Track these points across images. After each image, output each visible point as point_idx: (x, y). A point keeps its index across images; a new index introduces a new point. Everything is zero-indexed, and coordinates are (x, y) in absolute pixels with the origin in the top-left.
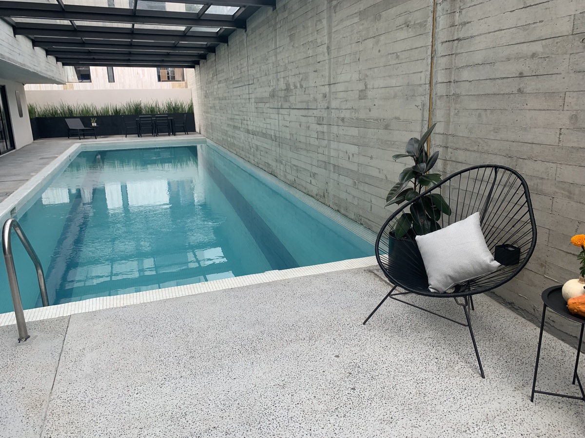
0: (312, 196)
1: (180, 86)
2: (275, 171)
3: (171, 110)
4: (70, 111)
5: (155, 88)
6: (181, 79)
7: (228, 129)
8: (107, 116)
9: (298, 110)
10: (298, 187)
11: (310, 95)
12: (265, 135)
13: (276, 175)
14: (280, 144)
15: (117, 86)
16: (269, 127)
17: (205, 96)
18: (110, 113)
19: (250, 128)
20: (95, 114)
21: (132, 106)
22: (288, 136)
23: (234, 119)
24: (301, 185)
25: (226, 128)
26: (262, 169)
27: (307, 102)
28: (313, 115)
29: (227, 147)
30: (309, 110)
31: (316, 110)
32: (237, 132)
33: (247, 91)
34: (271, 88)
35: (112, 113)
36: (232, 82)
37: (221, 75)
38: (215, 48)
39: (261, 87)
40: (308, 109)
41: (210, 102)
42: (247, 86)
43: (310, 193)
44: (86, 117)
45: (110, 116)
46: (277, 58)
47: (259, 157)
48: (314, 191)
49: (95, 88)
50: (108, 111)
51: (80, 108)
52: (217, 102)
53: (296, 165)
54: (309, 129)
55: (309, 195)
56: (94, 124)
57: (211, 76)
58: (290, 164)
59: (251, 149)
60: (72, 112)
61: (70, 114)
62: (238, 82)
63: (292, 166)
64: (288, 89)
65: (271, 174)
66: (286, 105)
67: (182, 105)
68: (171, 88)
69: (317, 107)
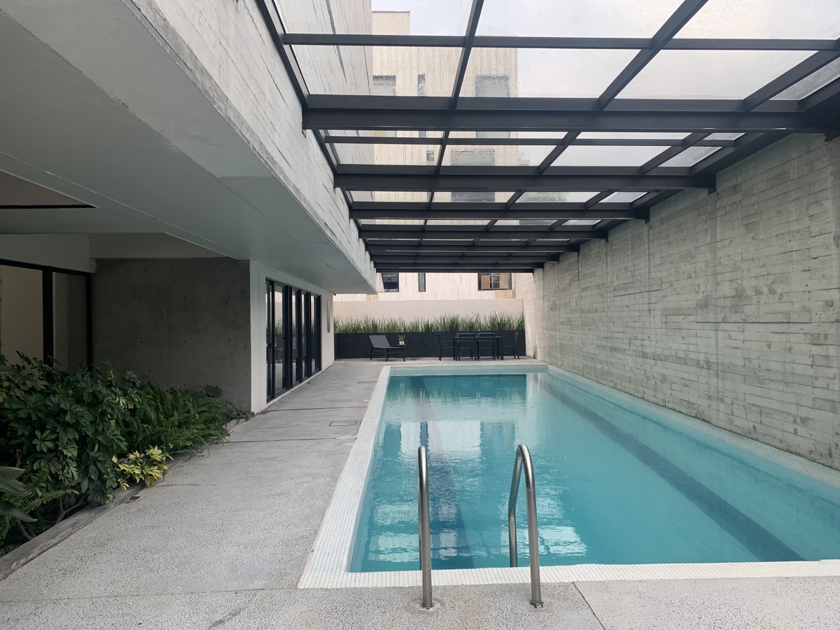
0: (799, 455)
1: (505, 295)
2: (706, 413)
3: (495, 326)
4: (375, 326)
5: (474, 298)
6: (507, 287)
7: (597, 352)
8: (416, 333)
9: (764, 325)
10: (761, 438)
11: (792, 303)
12: (683, 361)
13: (706, 418)
14: (720, 373)
15: (428, 296)
16: (692, 348)
17: (551, 309)
18: (420, 329)
19: (647, 350)
20: (403, 331)
21: (448, 321)
22: (740, 362)
23: (611, 338)
24: (770, 436)
25: (592, 351)
26: (674, 410)
27: (787, 314)
28: (802, 332)
29: (595, 378)
30: (791, 325)
31: (808, 325)
32: (617, 355)
33: (646, 300)
34: (700, 296)
35: (422, 330)
36: (611, 289)
37: (588, 280)
38: (580, 245)
39: (678, 294)
40: (789, 323)
41: (562, 316)
42: (646, 294)
43: (793, 449)
44: (392, 334)
45: (419, 333)
46: (716, 255)
47: (669, 392)
48: (806, 446)
49: (402, 299)
50: (417, 327)
51: (386, 322)
52: (577, 315)
53: (760, 404)
54: (790, 351)
55: (791, 452)
56: (402, 343)
57: (568, 281)
58: (743, 403)
59: (648, 379)
60: (376, 327)
61: (374, 330)
62: (625, 289)
63: (746, 405)
64: (740, 295)
65: (695, 417)
66: (737, 317)
67: (509, 321)
68: (494, 299)
69: (811, 320)
